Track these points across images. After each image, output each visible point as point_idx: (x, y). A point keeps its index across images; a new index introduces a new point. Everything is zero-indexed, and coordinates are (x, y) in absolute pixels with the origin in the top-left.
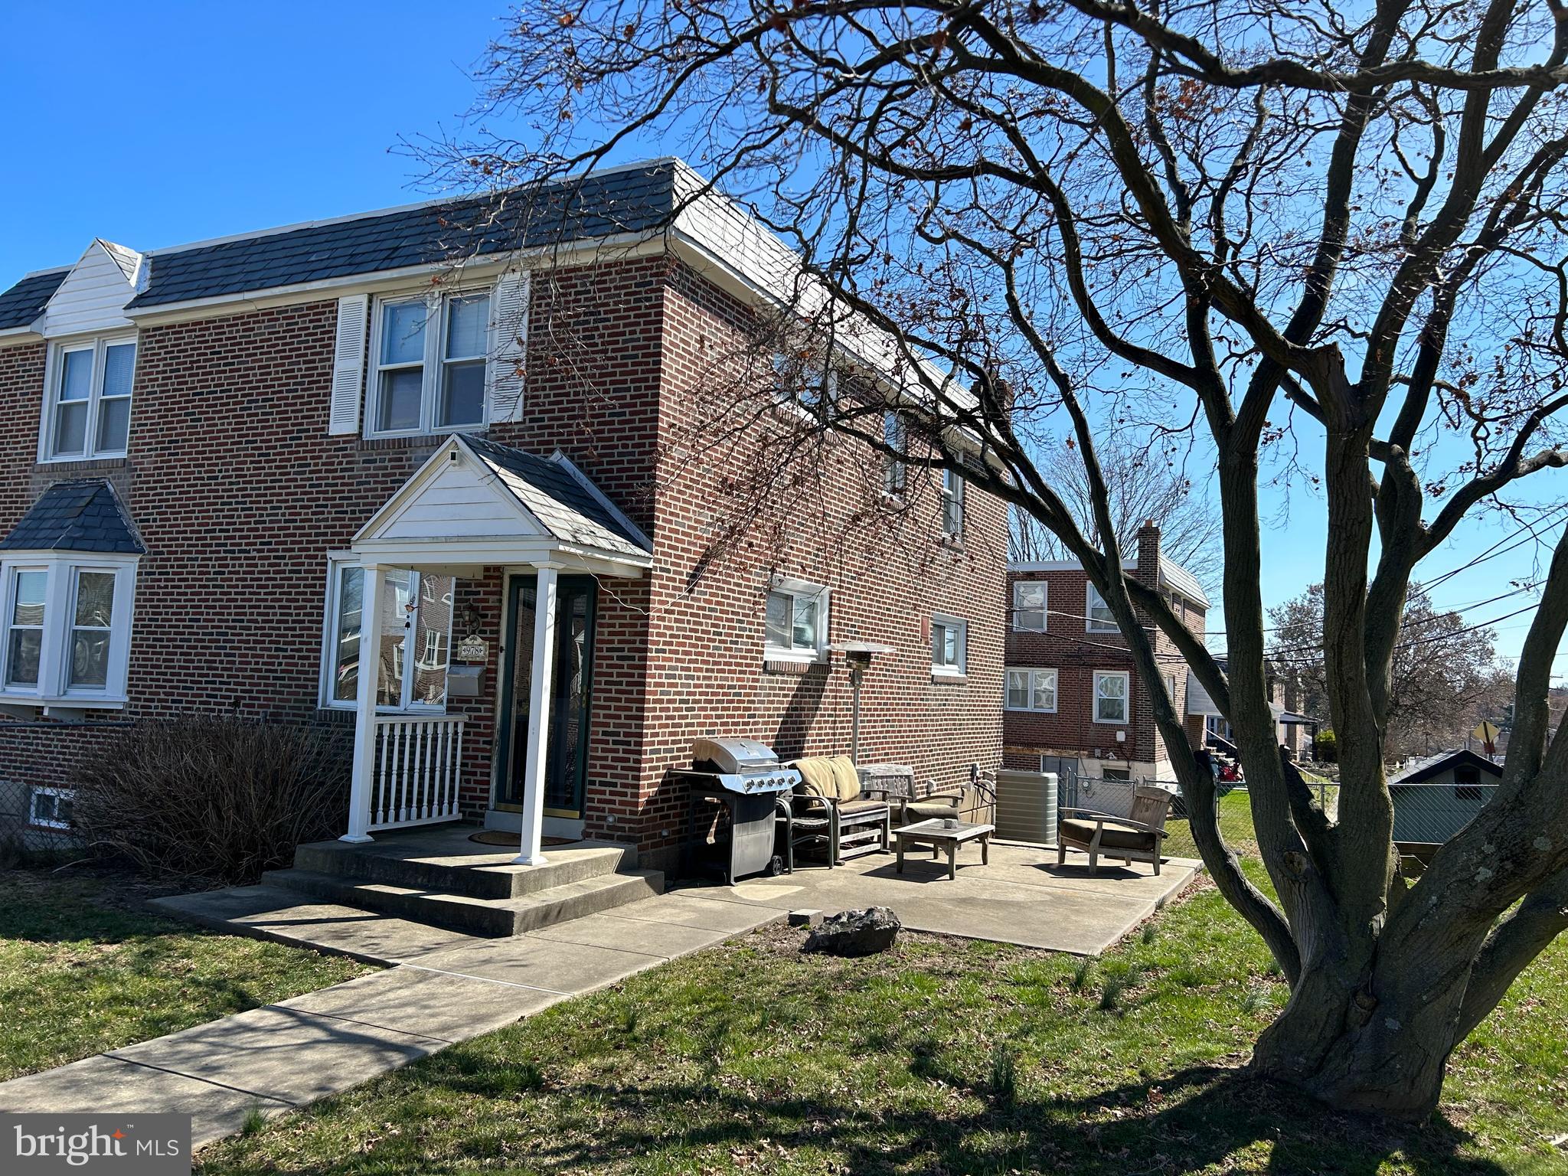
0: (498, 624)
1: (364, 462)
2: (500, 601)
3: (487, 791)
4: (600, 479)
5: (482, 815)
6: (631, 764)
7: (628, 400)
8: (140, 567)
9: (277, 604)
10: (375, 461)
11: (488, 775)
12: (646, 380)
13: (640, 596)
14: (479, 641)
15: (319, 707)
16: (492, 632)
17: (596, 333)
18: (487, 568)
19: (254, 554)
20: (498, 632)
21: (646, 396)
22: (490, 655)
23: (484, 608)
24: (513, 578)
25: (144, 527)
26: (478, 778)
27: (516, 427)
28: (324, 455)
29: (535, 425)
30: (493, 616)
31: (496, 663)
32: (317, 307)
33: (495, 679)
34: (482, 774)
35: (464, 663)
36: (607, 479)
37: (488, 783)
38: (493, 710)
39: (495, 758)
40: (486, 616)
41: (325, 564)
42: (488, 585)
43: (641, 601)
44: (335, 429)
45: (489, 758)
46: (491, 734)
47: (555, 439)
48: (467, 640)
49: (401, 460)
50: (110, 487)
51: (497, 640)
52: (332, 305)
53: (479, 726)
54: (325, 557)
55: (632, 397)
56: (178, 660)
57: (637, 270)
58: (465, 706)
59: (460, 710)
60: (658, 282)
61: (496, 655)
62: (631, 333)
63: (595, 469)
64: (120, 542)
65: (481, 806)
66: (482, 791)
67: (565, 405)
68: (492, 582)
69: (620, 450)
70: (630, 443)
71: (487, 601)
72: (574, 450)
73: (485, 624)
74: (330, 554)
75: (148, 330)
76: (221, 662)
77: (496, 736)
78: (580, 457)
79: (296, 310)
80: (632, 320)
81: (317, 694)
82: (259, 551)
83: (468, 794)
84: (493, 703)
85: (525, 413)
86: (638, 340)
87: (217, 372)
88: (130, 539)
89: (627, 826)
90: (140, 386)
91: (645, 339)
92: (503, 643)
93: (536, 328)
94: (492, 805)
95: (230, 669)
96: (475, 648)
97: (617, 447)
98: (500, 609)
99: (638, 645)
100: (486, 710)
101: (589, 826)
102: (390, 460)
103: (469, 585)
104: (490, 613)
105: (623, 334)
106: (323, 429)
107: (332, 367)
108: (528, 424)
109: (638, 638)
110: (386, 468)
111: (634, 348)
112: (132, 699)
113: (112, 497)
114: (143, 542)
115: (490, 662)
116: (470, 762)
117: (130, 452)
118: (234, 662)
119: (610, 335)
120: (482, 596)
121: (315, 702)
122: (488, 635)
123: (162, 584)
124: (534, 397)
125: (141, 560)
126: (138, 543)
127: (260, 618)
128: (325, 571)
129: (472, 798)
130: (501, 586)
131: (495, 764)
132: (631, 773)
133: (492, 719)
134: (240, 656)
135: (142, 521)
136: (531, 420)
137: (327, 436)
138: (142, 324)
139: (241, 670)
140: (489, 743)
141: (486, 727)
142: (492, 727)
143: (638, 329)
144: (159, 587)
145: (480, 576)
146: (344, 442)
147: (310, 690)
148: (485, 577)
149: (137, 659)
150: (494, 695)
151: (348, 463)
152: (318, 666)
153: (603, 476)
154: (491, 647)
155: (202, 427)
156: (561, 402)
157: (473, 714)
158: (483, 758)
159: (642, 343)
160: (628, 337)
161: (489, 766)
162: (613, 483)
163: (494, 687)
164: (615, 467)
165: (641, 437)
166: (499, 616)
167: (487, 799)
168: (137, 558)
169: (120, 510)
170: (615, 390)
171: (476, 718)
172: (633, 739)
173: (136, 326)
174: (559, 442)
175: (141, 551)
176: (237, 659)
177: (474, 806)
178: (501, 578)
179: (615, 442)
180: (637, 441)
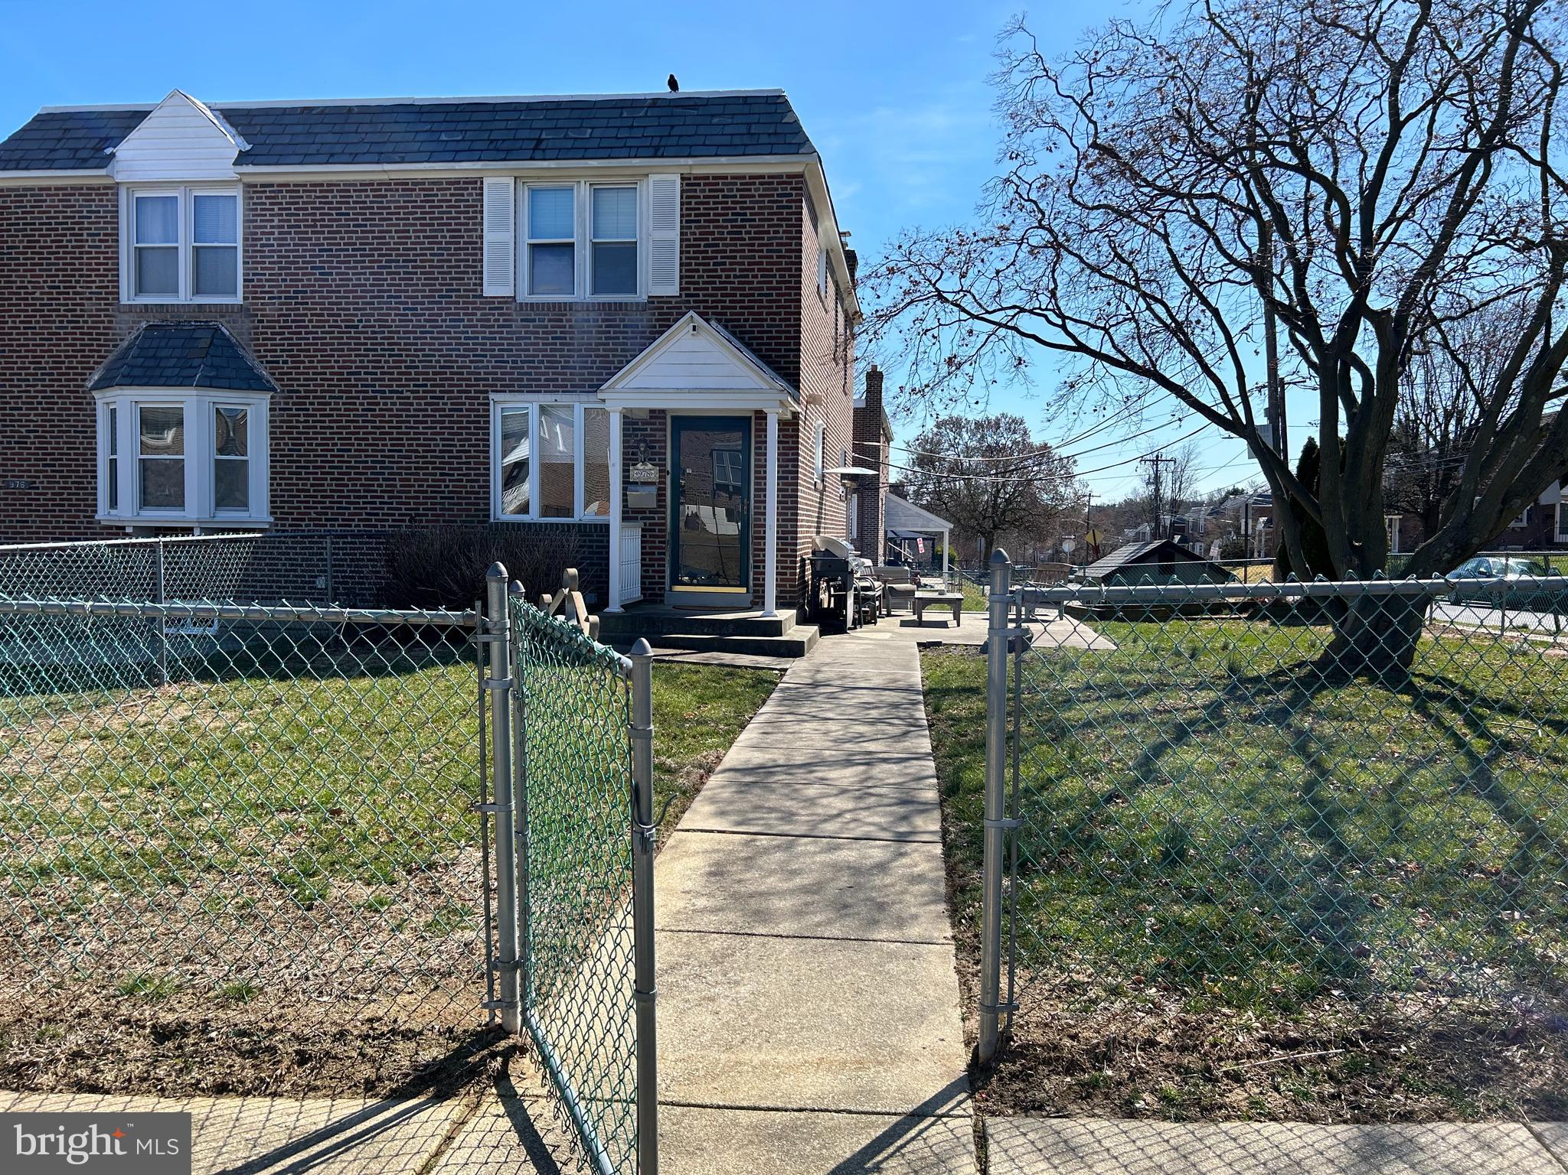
0: (665, 454)
1: (522, 320)
2: (665, 436)
3: (664, 577)
4: (752, 344)
5: (662, 595)
6: (789, 553)
7: (774, 285)
8: (272, 403)
9: (438, 437)
10: (534, 320)
11: (664, 566)
12: (790, 270)
13: (790, 433)
14: (650, 466)
15: (492, 520)
16: (660, 459)
17: (743, 230)
18: (652, 411)
19: (409, 394)
20: (665, 460)
21: (790, 282)
22: (660, 477)
23: (651, 441)
24: (673, 418)
25: (271, 368)
26: (656, 568)
27: (674, 300)
28: (479, 313)
29: (691, 299)
30: (660, 448)
31: (665, 483)
32: (459, 183)
33: (665, 495)
34: (659, 565)
35: (636, 483)
36: (758, 344)
37: (664, 572)
38: (664, 518)
39: (668, 554)
40: (655, 447)
41: (488, 404)
42: (655, 424)
43: (792, 436)
44: (489, 291)
45: (664, 554)
46: (664, 536)
47: (710, 311)
48: (639, 466)
49: (562, 321)
50: (223, 329)
51: (665, 465)
52: (476, 183)
53: (654, 530)
54: (488, 398)
55: (777, 282)
56: (328, 485)
57: (778, 183)
58: (640, 516)
59: (636, 518)
60: (797, 195)
61: (665, 477)
62: (774, 232)
63: (747, 336)
64: (252, 382)
65: (660, 589)
66: (659, 577)
67: (718, 285)
68: (658, 421)
69: (769, 322)
70: (777, 317)
71: (655, 436)
72: (727, 320)
73: (652, 454)
74: (492, 396)
75: (255, 186)
76: (380, 486)
77: (668, 537)
78: (732, 326)
79: (434, 183)
80: (775, 222)
81: (489, 510)
82: (412, 392)
83: (647, 581)
84: (664, 513)
85: (681, 289)
86: (782, 238)
87: (346, 232)
88: (259, 378)
89: (788, 595)
90: (250, 238)
91: (787, 238)
92: (669, 468)
93: (687, 221)
94: (667, 588)
95: (392, 492)
96: (646, 471)
97: (766, 320)
98: (665, 442)
99: (790, 468)
100: (659, 518)
101: (755, 597)
102: (550, 320)
103: (637, 424)
104: (657, 445)
105: (768, 232)
106: (476, 290)
107: (481, 237)
108: (684, 298)
109: (790, 464)
110: (546, 327)
111: (778, 244)
112: (276, 519)
113: (228, 340)
114: (273, 382)
115: (660, 483)
116: (647, 557)
117: (245, 298)
118: (395, 486)
119: (755, 233)
120: (649, 432)
121: (488, 516)
122: (657, 462)
123: (302, 419)
124: (687, 277)
125: (272, 397)
126: (268, 382)
127: (420, 449)
128: (488, 410)
129: (650, 583)
130: (665, 424)
131: (668, 558)
132: (789, 559)
133: (664, 524)
134: (400, 480)
135: (267, 362)
136: (687, 295)
137: (481, 296)
138: (247, 179)
139: (404, 492)
140: (664, 542)
141: (660, 531)
142: (664, 531)
143: (781, 230)
144: (297, 421)
145: (646, 416)
146: (499, 303)
147: (482, 506)
148: (651, 417)
149: (279, 485)
150: (665, 507)
151: (504, 320)
152: (488, 487)
153: (755, 342)
154: (660, 471)
155: (334, 280)
156: (715, 283)
157: (648, 522)
158: (659, 554)
159: (784, 241)
160: (772, 235)
161: (664, 560)
162: (764, 347)
163: (665, 501)
164: (765, 335)
165: (786, 313)
166: (665, 448)
167: (664, 583)
168: (269, 395)
169: (241, 352)
170: (762, 276)
171: (650, 524)
172: (789, 536)
173: (240, 180)
174: (713, 314)
175: (274, 389)
176: (398, 483)
177: (654, 589)
178: (665, 418)
179: (764, 317)
180: (783, 316)
